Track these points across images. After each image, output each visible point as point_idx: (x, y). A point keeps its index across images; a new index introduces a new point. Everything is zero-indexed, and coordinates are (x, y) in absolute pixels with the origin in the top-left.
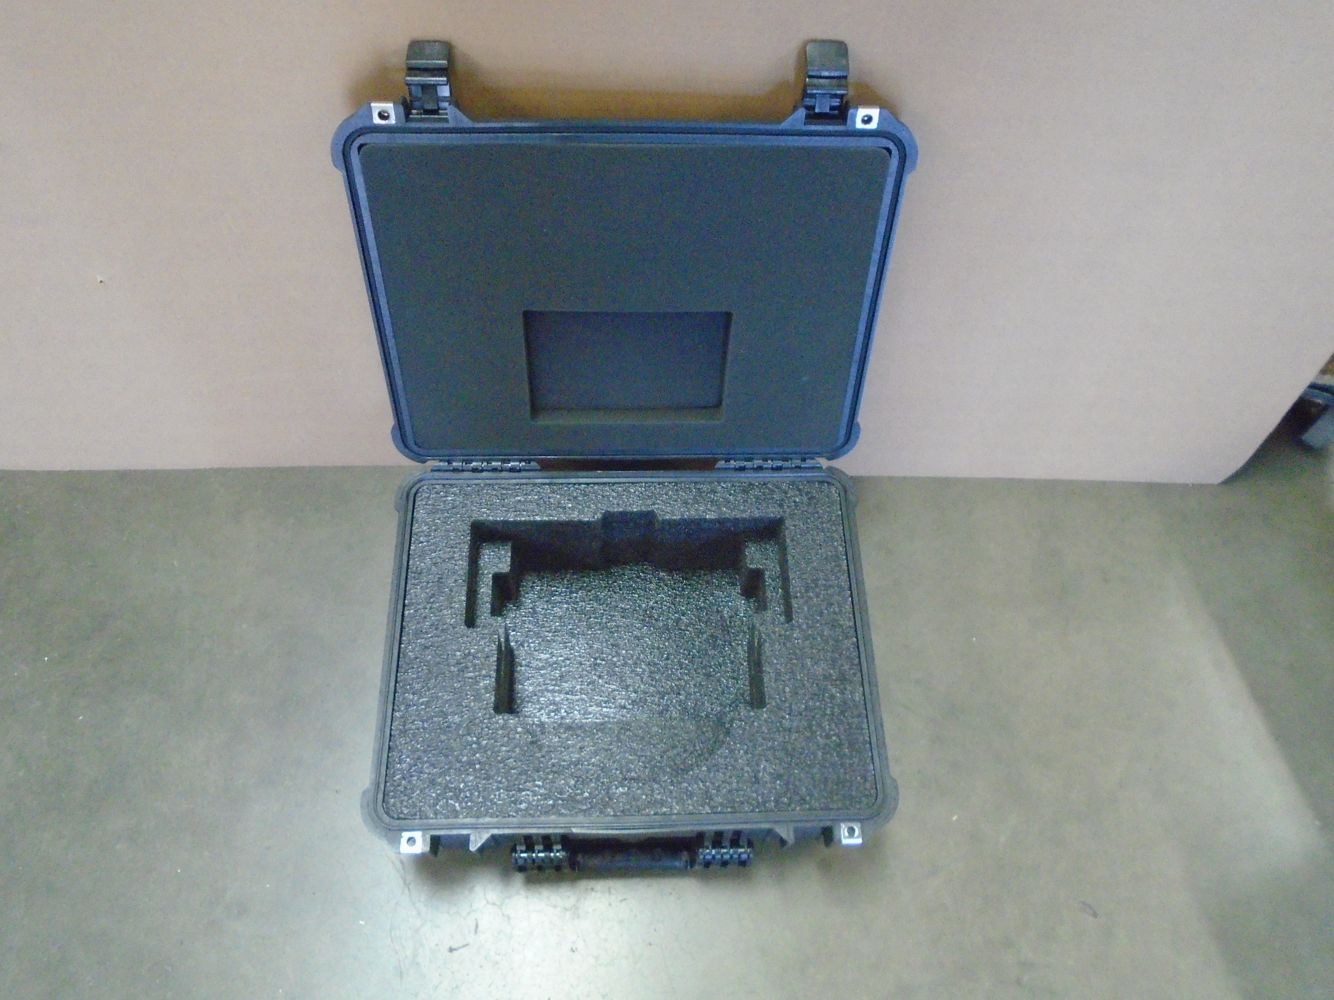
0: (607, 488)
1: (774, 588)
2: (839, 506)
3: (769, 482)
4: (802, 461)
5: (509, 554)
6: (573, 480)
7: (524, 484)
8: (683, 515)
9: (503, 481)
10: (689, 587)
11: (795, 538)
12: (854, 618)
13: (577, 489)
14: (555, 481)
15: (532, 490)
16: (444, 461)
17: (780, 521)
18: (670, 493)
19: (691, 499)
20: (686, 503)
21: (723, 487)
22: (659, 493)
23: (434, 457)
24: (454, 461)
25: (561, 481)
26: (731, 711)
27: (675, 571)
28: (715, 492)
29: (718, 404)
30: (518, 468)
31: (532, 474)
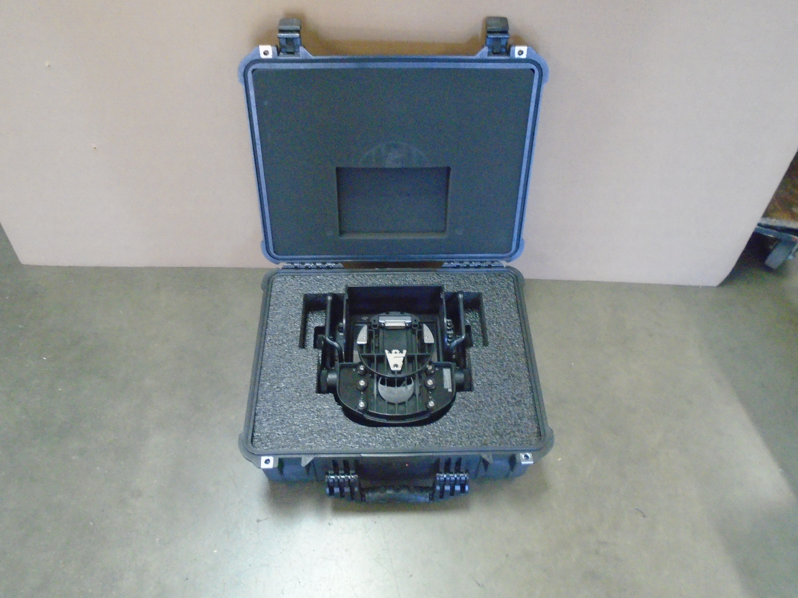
3: (473, 274)
4: (492, 263)
6: (362, 273)
13: (364, 277)
14: (352, 273)
15: (339, 278)
16: (290, 262)
17: (480, 295)
23: (284, 260)
24: (295, 263)
25: (355, 274)
30: (331, 267)
31: (338, 270)
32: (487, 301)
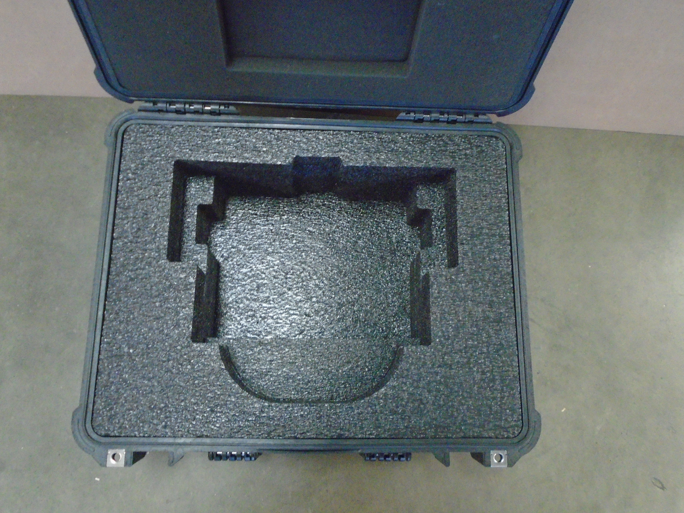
0: (298, 134)
1: (439, 228)
2: (504, 160)
3: (443, 135)
4: (475, 116)
5: (212, 188)
6: (267, 125)
7: (223, 127)
8: (365, 163)
9: (204, 124)
10: (365, 215)
11: (464, 189)
12: (512, 265)
13: (271, 133)
14: (251, 125)
15: (231, 133)
16: (150, 102)
17: (452, 171)
18: (355, 141)
19: (373, 148)
20: (367, 150)
21: (402, 138)
22: (345, 142)
23: (140, 97)
24: (159, 102)
25: (257, 125)
26: (394, 321)
27: (354, 201)
28: (396, 143)
29: (405, 59)
30: (218, 112)
31: (231, 118)
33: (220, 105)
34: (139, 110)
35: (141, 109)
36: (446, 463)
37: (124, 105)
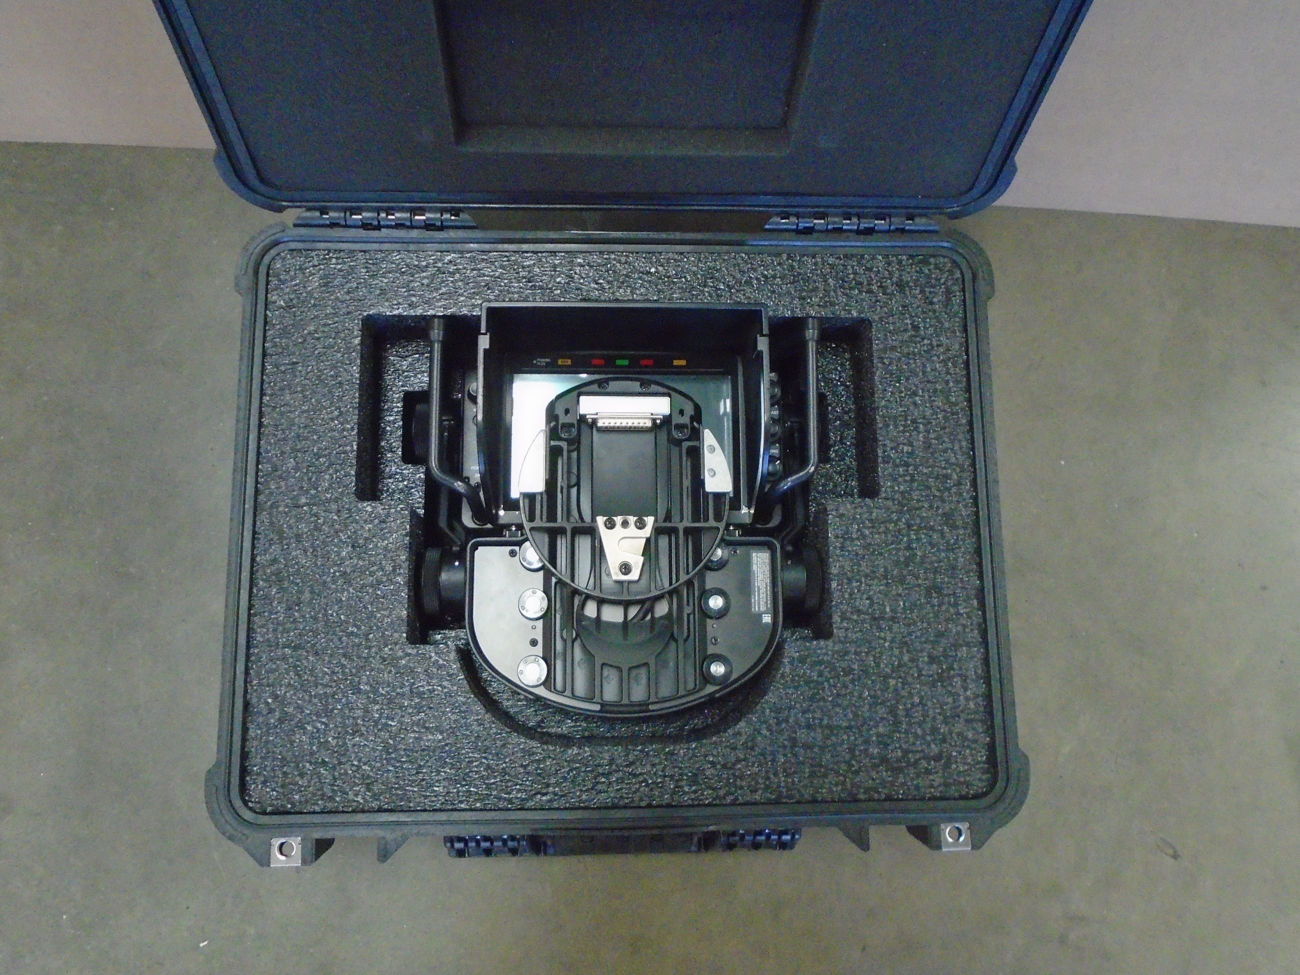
4: (908, 220)
7: (449, 252)
9: (414, 247)
13: (537, 261)
14: (500, 246)
16: (314, 210)
17: (864, 324)
23: (296, 202)
24: (330, 210)
25: (512, 246)
29: (783, 125)
30: (438, 224)
31: (461, 234)
32: (885, 350)
33: (443, 211)
34: (295, 225)
35: (299, 222)
36: (863, 844)
37: (269, 217)
